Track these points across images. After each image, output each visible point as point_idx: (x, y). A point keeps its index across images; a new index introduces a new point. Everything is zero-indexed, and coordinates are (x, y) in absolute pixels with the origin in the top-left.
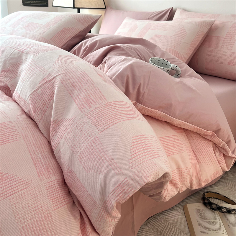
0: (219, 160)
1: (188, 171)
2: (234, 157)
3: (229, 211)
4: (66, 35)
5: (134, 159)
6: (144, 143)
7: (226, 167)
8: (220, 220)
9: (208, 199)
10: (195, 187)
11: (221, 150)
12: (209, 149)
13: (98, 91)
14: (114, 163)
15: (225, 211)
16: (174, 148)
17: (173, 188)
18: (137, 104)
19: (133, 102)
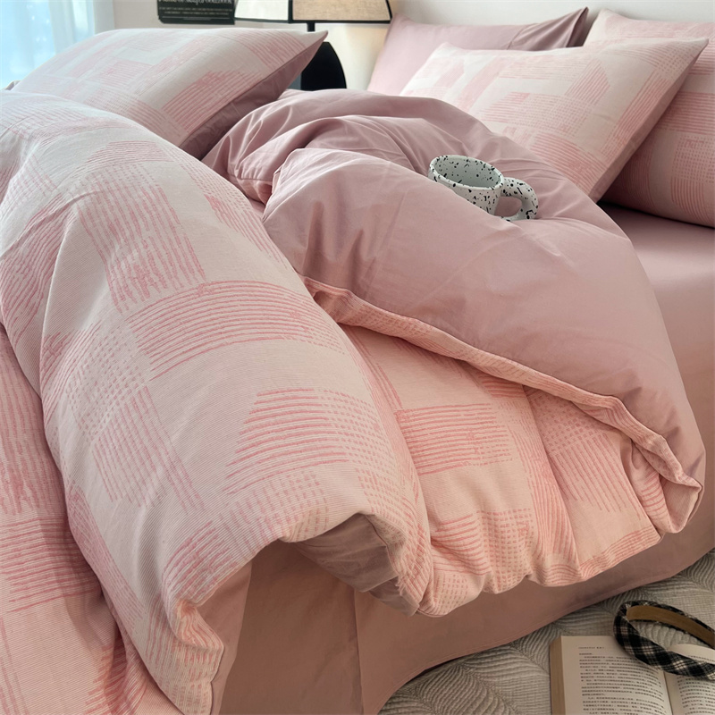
0: (644, 494)
1: (521, 523)
2: (695, 488)
3: (698, 671)
4: (212, 95)
5: (247, 462)
6: (295, 415)
7: (669, 518)
8: (665, 697)
9: (630, 626)
10: (554, 579)
11: (651, 461)
12: (607, 454)
13: (185, 247)
14: (180, 472)
15: (681, 668)
16: (472, 446)
17: (463, 574)
18: (351, 297)
19: (336, 291)
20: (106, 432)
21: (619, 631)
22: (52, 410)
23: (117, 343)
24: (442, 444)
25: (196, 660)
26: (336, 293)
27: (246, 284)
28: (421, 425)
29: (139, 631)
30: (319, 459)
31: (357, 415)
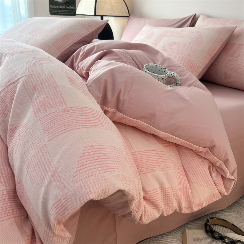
0: (216, 181)
1: (174, 192)
3: (233, 242)
4: (68, 41)
5: (81, 171)
6: (97, 155)
7: (224, 190)
9: (210, 226)
10: (185, 211)
14: (57, 175)
15: (228, 241)
16: (157, 164)
17: (154, 209)
18: (117, 112)
19: (112, 110)
20: (31, 160)
21: (206, 228)
22: (11, 151)
23: (35, 128)
24: (148, 164)
25: (61, 241)
26: (112, 111)
27: (81, 108)
28: (140, 157)
29: (41, 230)
30: (106, 171)
31: (119, 154)
